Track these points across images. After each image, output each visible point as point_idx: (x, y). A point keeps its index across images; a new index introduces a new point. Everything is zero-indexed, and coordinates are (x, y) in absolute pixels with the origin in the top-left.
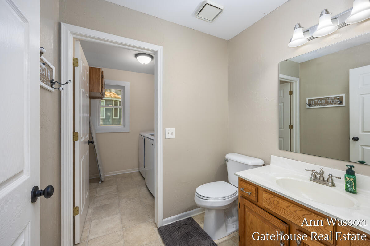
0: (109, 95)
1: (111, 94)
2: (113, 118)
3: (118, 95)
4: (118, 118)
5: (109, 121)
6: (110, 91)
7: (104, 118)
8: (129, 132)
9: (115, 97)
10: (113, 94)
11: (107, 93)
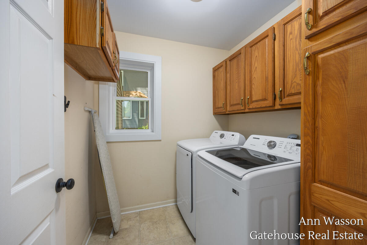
0: (134, 94)
1: (137, 93)
2: (140, 118)
3: (144, 94)
4: (145, 118)
5: (135, 122)
6: (136, 90)
7: (131, 118)
8: (160, 141)
9: (141, 97)
10: (140, 93)
11: (133, 92)
